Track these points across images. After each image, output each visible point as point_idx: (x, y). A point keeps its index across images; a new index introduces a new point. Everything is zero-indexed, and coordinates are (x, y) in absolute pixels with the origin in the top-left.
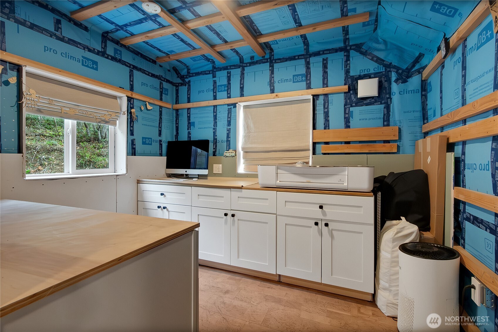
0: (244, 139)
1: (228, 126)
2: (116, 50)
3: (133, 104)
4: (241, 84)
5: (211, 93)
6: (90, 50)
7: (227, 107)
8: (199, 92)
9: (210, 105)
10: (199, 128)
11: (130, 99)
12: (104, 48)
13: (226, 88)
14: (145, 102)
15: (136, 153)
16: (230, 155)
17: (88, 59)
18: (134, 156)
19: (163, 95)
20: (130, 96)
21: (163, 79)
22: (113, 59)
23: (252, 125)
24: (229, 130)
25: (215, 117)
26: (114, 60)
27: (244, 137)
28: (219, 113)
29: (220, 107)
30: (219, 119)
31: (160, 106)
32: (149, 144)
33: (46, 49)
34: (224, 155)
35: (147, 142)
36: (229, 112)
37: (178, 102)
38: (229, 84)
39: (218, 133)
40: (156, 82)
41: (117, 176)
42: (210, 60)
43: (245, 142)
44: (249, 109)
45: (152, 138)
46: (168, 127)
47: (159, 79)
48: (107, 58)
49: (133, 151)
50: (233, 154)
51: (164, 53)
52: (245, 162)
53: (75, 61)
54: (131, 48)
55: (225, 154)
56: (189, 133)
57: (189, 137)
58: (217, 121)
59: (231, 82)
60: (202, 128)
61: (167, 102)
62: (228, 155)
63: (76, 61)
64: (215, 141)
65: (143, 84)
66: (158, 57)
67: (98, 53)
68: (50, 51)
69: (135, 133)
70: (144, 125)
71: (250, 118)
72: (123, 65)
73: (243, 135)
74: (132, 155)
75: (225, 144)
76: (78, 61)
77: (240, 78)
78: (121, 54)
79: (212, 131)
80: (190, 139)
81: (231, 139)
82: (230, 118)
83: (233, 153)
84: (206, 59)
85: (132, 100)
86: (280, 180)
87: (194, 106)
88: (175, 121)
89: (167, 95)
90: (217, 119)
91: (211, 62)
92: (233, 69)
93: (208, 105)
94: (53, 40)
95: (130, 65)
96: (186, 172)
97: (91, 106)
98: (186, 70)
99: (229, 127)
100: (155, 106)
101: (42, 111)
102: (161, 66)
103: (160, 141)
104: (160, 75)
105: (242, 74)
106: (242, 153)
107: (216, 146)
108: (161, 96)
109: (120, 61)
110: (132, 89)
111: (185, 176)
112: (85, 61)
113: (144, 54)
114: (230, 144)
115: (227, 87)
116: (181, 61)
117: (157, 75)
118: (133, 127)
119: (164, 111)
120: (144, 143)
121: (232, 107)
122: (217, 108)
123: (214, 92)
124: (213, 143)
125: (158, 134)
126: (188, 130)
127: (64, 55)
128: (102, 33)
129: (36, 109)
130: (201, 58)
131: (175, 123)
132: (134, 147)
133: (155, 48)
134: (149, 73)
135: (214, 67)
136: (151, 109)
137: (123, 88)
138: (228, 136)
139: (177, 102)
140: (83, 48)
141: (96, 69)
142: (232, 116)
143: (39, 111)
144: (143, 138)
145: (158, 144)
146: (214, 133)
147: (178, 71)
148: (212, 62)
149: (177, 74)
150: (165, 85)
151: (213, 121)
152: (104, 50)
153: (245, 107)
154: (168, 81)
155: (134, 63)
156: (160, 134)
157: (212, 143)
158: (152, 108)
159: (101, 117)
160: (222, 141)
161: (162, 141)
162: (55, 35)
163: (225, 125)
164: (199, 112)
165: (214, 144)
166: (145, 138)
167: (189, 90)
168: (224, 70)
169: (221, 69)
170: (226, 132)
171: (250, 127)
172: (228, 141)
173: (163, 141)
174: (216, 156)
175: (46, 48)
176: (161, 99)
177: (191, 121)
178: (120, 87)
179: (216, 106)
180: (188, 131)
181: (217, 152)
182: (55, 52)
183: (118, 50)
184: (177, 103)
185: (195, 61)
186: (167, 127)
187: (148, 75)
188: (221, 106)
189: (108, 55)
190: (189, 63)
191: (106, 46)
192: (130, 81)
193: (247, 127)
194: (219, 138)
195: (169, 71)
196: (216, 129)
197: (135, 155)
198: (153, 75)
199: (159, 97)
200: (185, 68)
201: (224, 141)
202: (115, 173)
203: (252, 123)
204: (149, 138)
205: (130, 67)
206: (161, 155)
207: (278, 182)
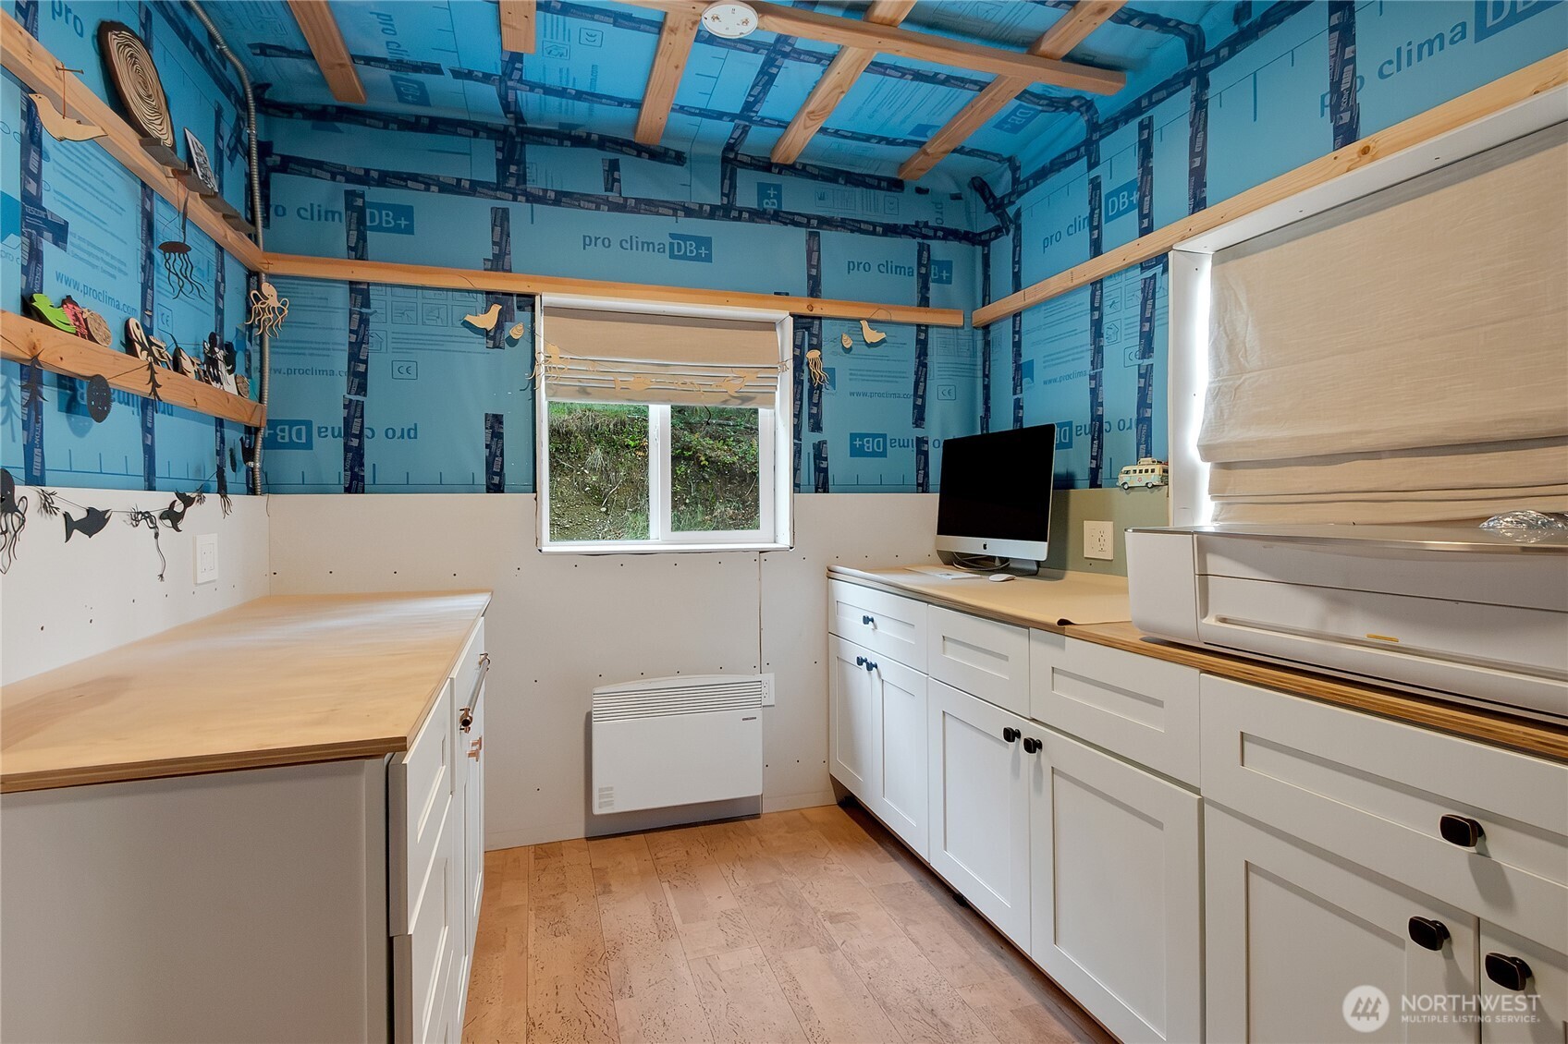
0: (1211, 408)
1: (1143, 357)
2: (763, 190)
3: (818, 336)
4: (1193, 155)
5: (1084, 236)
6: (689, 212)
7: (1137, 276)
8: (1047, 242)
9: (1076, 282)
10: (1045, 383)
11: (803, 323)
12: (727, 196)
13: (1135, 197)
14: (858, 320)
15: (830, 482)
16: (1140, 480)
17: (685, 238)
18: (824, 492)
19: (932, 285)
20: (805, 311)
21: (931, 233)
22: (757, 215)
23: (1249, 335)
24: (1146, 375)
25: (1097, 327)
26: (757, 220)
27: (1214, 399)
28: (1112, 310)
29: (1112, 282)
30: (1110, 332)
31: (919, 326)
32: (874, 454)
33: (587, 242)
34: (1120, 483)
35: (868, 447)
36: (1150, 293)
37: (987, 298)
38: (1146, 170)
39: (1107, 395)
40: (905, 249)
41: (760, 552)
42: (1075, 103)
43: (1217, 420)
44: (1240, 261)
45: (886, 435)
46: (952, 392)
47: (914, 237)
48: (739, 219)
49: (821, 479)
50: (1154, 479)
51: (905, 143)
52: (1222, 509)
53: (654, 251)
54: (811, 165)
55: (1123, 478)
56: (1018, 406)
57: (1018, 419)
58: (1105, 342)
59: (1155, 163)
60: (1055, 380)
61: (947, 306)
62: (1132, 480)
63: (656, 250)
64: (1097, 428)
65: (851, 266)
66: (902, 164)
67: (713, 213)
68: (596, 245)
69: (825, 423)
70: (858, 394)
71: (1244, 304)
72: (786, 224)
73: (1209, 390)
74: (816, 492)
75: (1132, 435)
76: (659, 249)
77: (1188, 132)
78: (778, 197)
79: (1085, 385)
80: (1022, 424)
81: (1154, 413)
82: (1150, 320)
83: (1153, 471)
84: (1047, 105)
85: (817, 322)
86: (1226, 615)
87: (1029, 301)
88: (981, 367)
89: (949, 281)
90: (1105, 336)
91: (1078, 109)
92: (1164, 99)
93: (1071, 284)
94: (605, 215)
95: (809, 218)
96: (985, 547)
97: (699, 361)
98: (1008, 176)
99: (1147, 362)
100: (893, 329)
101: (589, 390)
102: (920, 191)
103: (921, 442)
104: (917, 222)
105: (1200, 105)
106: (1205, 469)
107: (1100, 447)
108: (924, 287)
109: (778, 217)
110: (814, 290)
111: (997, 563)
112: (678, 243)
113: (857, 171)
114: (1149, 435)
115: (1140, 189)
116: (978, 150)
117: (906, 226)
118: (818, 405)
119: (934, 338)
120: (856, 452)
121: (1159, 269)
122: (1104, 291)
123: (1092, 228)
124: (1090, 436)
125: (910, 419)
126: (1015, 393)
127: (630, 243)
128: (720, 154)
129: (577, 388)
130: (1031, 109)
131: (980, 374)
132: (824, 465)
133: (868, 138)
134: (874, 225)
135: (1093, 127)
136: (883, 341)
137: (787, 294)
138: (1144, 402)
139: (986, 300)
140: (671, 212)
141: (708, 259)
142: (1157, 312)
143: (584, 391)
144: (853, 436)
145: (911, 452)
146: (1094, 393)
147: (989, 188)
148: (1083, 109)
149: (986, 200)
150: (939, 249)
151: (1089, 347)
152: (729, 200)
153: (1225, 255)
154: (950, 234)
155: (823, 209)
156: (919, 419)
157: (1086, 434)
158: (883, 335)
159: (714, 386)
160: (1122, 426)
161: (927, 442)
162: (607, 201)
163: (1132, 356)
164: (1050, 319)
165: (1093, 439)
166: (862, 436)
167: (1017, 244)
168: (1126, 123)
169: (1115, 123)
170: (1133, 384)
171: (1244, 343)
172: (1144, 422)
173: (930, 443)
174: (1100, 486)
175: (587, 239)
176: (924, 302)
177: (1024, 360)
178: (776, 293)
179: (1101, 281)
180: (1016, 397)
181: (1104, 473)
182: (607, 243)
183: (769, 186)
184: (987, 302)
185: (1016, 129)
186: (946, 393)
187: (874, 233)
188: (1118, 279)
189: (741, 211)
190: (1003, 143)
191: (733, 186)
192: (810, 266)
193: (1231, 348)
194: (1109, 413)
195: (956, 197)
196: (1101, 376)
197: (826, 491)
198: (891, 230)
199: (915, 297)
200: (1005, 170)
201: (1127, 425)
202: (775, 542)
203: (1250, 326)
204: (874, 436)
205: (808, 225)
206: (923, 487)
207: (1210, 620)
